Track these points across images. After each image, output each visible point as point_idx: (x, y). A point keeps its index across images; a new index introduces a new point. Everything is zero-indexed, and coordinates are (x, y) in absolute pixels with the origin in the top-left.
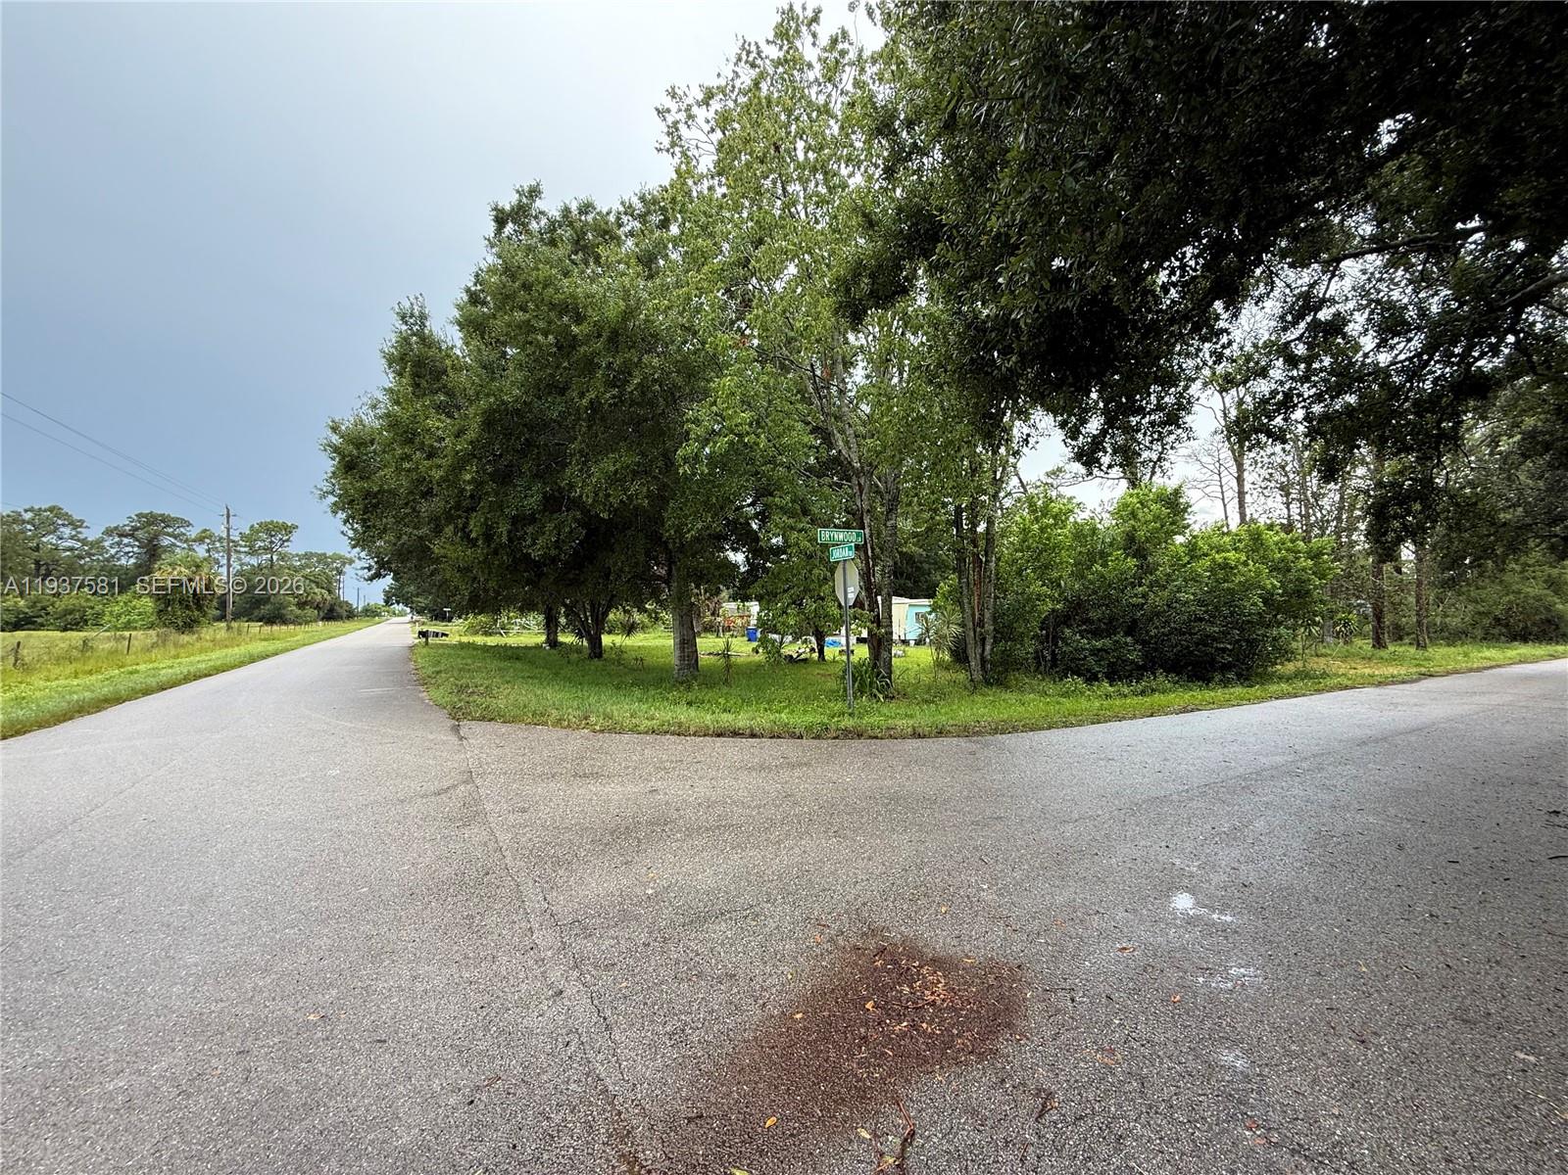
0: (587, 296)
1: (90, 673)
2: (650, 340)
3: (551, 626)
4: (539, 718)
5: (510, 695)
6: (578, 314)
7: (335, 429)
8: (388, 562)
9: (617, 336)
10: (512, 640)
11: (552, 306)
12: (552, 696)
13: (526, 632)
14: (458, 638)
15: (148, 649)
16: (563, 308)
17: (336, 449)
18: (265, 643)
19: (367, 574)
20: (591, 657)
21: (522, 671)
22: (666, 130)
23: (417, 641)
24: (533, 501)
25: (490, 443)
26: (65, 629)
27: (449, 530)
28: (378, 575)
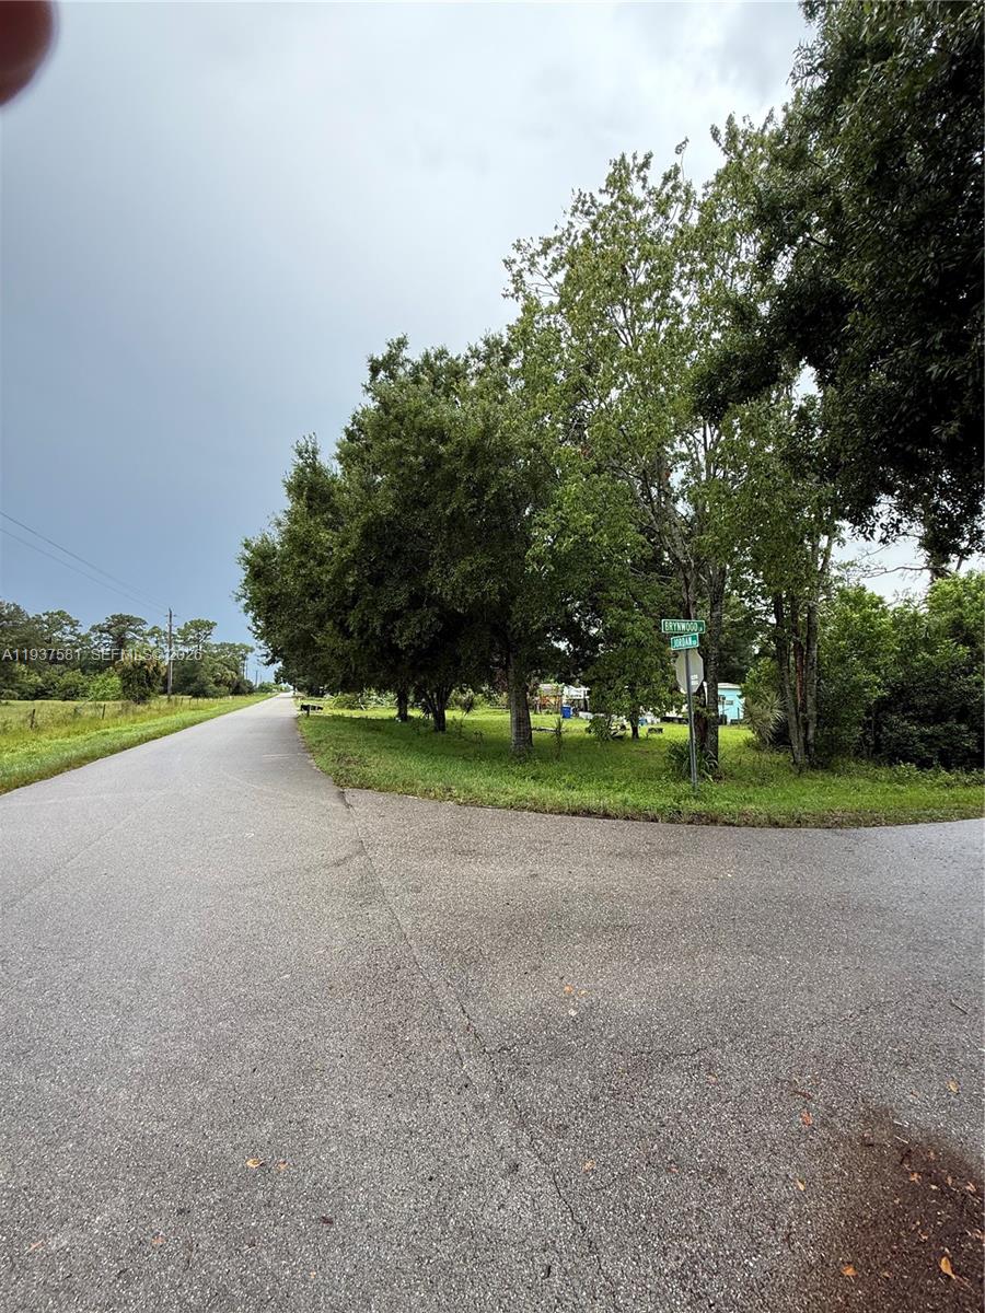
0: (452, 420)
1: (77, 733)
3: (402, 703)
5: (380, 764)
6: (444, 436)
7: (247, 546)
8: (282, 650)
10: (371, 713)
12: (414, 766)
13: (381, 708)
14: (330, 711)
15: (115, 716)
16: (430, 433)
17: (248, 562)
18: (193, 712)
19: (265, 660)
20: (436, 730)
21: (383, 741)
23: (300, 713)
24: (401, 599)
25: (368, 551)
26: (65, 699)
27: (329, 625)
28: (272, 661)
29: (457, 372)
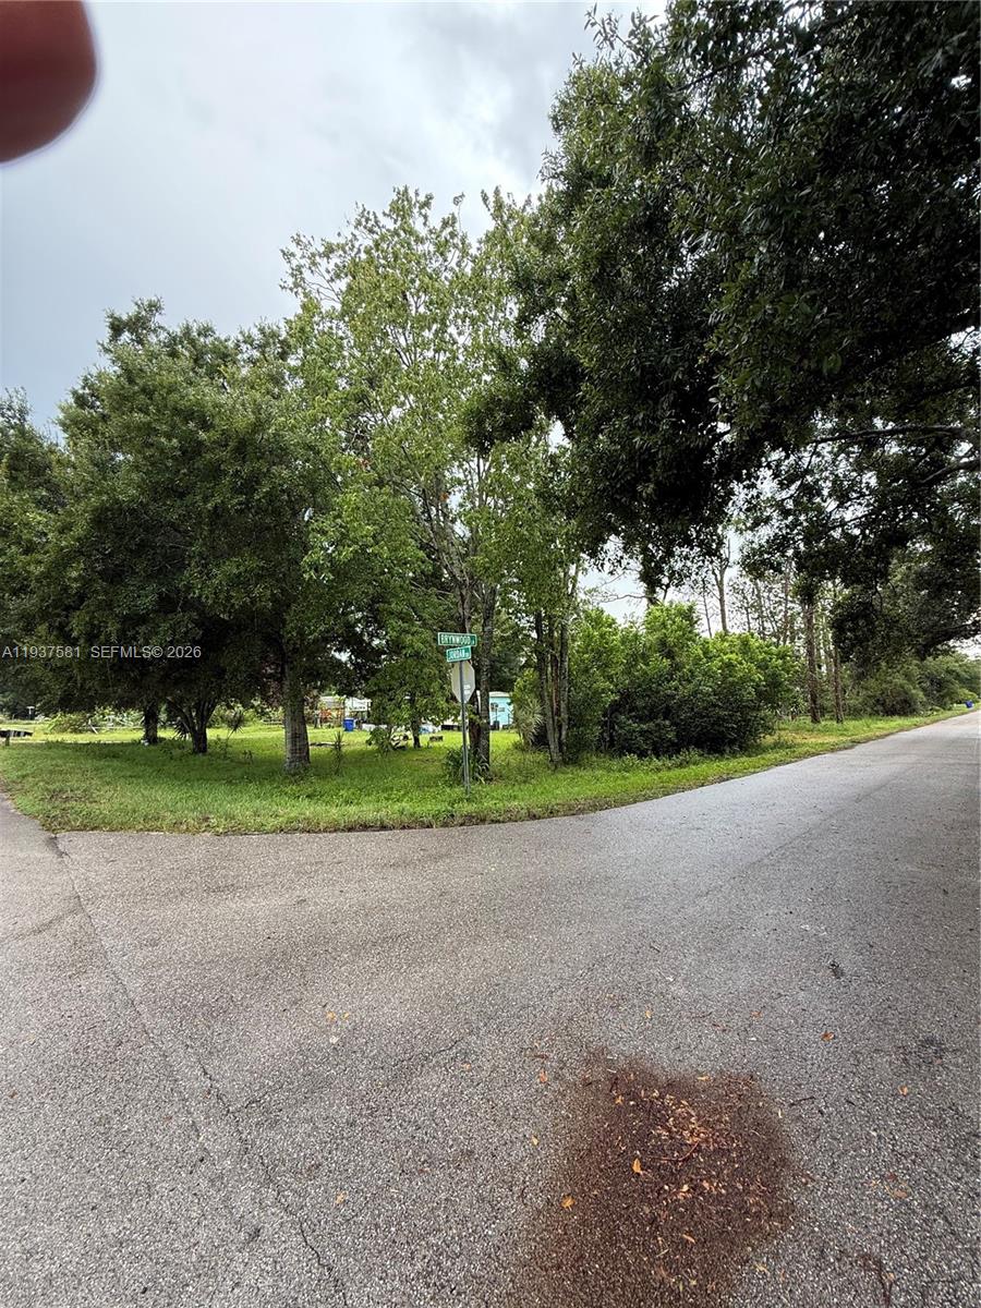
0: (216, 405)
2: (281, 454)
3: (150, 721)
4: (151, 823)
5: (113, 797)
6: (205, 421)
9: (244, 446)
10: (105, 737)
11: (176, 411)
12: (163, 797)
13: (122, 729)
14: (44, 737)
16: (188, 415)
20: (194, 752)
21: (121, 770)
22: (290, 271)
24: (148, 601)
25: (101, 540)
27: (42, 629)
29: (225, 355)
